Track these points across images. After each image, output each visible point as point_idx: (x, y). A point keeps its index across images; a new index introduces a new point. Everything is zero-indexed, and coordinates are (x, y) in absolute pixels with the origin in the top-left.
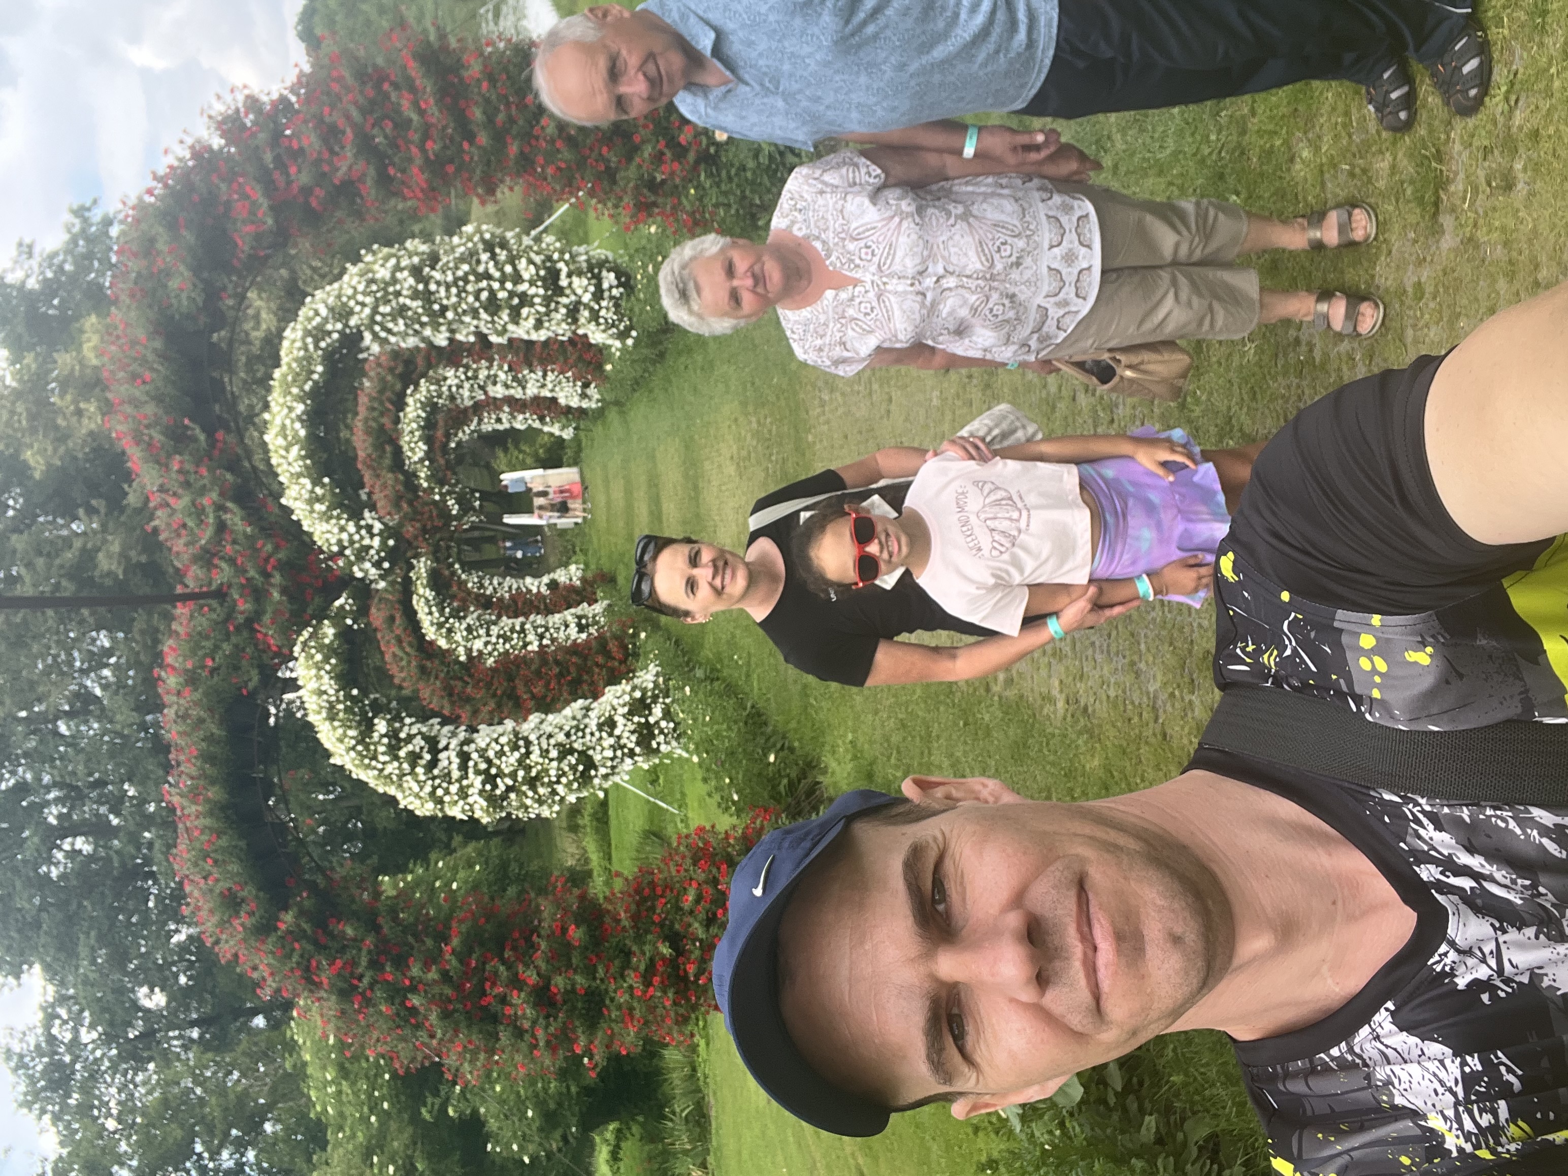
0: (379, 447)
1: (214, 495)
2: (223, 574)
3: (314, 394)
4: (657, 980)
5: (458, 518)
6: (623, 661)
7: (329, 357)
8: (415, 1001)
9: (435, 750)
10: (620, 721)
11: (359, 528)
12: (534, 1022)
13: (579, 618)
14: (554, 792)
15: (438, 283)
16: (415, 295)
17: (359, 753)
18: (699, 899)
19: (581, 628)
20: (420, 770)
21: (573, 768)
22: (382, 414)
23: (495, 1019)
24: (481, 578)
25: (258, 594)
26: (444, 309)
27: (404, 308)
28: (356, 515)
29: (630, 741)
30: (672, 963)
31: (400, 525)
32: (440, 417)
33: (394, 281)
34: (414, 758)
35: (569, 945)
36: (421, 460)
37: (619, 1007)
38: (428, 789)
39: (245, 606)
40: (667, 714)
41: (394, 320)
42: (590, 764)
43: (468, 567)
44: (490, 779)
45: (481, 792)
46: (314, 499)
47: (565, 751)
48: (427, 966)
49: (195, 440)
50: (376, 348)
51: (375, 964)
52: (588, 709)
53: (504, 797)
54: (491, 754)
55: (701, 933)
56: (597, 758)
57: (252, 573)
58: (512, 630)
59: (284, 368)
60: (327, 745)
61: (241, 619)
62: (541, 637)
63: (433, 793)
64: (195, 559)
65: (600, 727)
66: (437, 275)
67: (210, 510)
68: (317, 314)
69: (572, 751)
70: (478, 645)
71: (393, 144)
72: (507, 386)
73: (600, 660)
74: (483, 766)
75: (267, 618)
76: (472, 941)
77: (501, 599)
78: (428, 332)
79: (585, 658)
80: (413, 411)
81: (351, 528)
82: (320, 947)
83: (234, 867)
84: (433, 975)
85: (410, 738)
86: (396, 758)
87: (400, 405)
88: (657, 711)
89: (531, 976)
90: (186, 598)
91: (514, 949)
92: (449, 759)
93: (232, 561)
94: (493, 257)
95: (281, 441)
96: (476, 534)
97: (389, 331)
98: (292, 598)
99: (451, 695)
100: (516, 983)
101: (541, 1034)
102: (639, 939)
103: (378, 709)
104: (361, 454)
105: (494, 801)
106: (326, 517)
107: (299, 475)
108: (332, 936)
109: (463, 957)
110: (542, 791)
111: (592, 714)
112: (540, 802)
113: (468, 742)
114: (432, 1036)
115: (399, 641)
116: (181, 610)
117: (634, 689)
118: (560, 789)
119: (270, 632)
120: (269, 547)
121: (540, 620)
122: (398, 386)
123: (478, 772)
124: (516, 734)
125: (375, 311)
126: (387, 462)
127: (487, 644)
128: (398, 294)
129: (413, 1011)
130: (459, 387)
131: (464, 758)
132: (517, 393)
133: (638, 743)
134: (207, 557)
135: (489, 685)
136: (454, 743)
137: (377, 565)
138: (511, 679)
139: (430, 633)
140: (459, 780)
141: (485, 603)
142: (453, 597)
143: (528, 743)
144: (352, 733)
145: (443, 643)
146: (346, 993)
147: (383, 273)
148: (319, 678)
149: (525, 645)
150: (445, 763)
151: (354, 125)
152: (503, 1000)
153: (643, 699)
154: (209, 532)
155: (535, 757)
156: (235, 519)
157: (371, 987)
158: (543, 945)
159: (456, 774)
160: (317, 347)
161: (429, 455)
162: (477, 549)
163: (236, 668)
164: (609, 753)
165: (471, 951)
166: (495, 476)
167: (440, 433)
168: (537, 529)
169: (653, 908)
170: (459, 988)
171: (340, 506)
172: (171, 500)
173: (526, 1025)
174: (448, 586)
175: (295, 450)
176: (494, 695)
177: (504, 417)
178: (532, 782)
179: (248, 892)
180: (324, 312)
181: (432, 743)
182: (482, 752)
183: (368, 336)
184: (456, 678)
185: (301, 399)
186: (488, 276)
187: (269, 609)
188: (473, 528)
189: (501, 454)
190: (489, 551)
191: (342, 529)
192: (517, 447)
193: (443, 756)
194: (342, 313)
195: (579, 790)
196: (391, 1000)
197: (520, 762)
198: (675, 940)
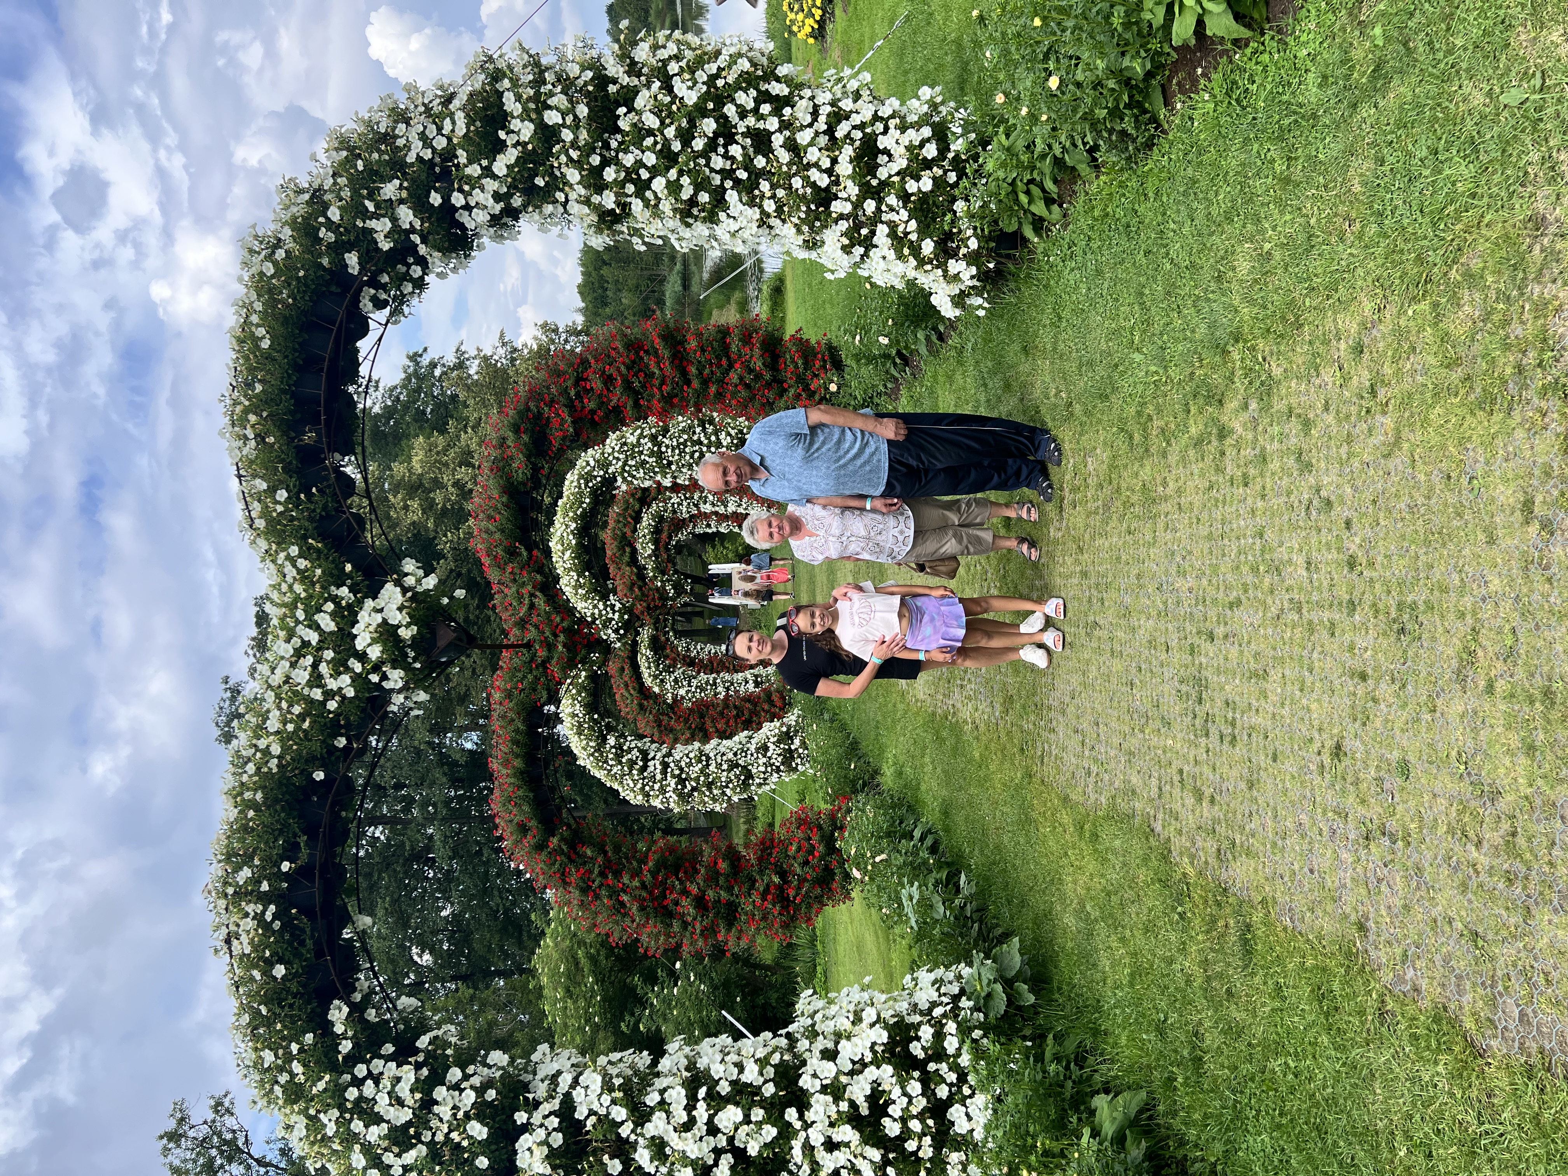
0: (622, 549)
1: (530, 588)
2: (532, 634)
3: (583, 516)
4: (770, 897)
5: (673, 599)
6: (782, 709)
7: (594, 493)
8: (625, 898)
9: (646, 760)
10: (772, 747)
11: (606, 606)
12: (695, 919)
13: (756, 676)
14: (724, 793)
15: (667, 447)
16: (652, 454)
17: (596, 758)
18: (799, 849)
19: (757, 684)
20: (635, 772)
21: (737, 777)
22: (625, 525)
23: (670, 915)
24: (688, 644)
25: (550, 647)
26: (670, 463)
27: (644, 462)
28: (604, 597)
29: (777, 761)
30: (780, 888)
31: (633, 605)
32: (666, 526)
33: (639, 444)
34: (632, 763)
35: (718, 873)
36: (650, 556)
37: (746, 914)
38: (639, 786)
39: (542, 653)
40: (803, 744)
41: (637, 470)
42: (749, 776)
43: (679, 634)
44: (682, 781)
45: (674, 791)
46: (579, 586)
47: (733, 765)
48: (632, 877)
49: (520, 555)
50: (624, 487)
51: (602, 874)
52: (751, 737)
53: (690, 795)
54: (683, 764)
55: (798, 871)
56: (754, 771)
57: (547, 634)
58: (707, 683)
59: (565, 499)
60: (575, 751)
61: (539, 660)
62: (728, 689)
63: (642, 789)
64: (516, 624)
65: (757, 750)
66: (667, 441)
67: (526, 596)
68: (588, 464)
69: (737, 765)
70: (682, 692)
71: (644, 386)
72: (713, 505)
73: (766, 707)
74: (677, 772)
75: (554, 662)
76: (661, 864)
77: (701, 661)
78: (658, 477)
79: (755, 705)
80: (647, 521)
81: (601, 606)
82: (572, 861)
83: (526, 808)
84: (636, 883)
85: (630, 750)
86: (620, 763)
87: (638, 519)
88: (797, 742)
89: (694, 889)
90: (508, 647)
91: (685, 873)
92: (655, 766)
93: (536, 627)
94: (704, 429)
95: (560, 547)
96: (689, 609)
97: (634, 477)
98: (568, 650)
99: (659, 726)
100: (685, 892)
101: (698, 927)
102: (761, 872)
103: (610, 729)
104: (609, 553)
105: (683, 797)
106: (585, 598)
107: (570, 569)
108: (579, 856)
109: (654, 874)
110: (715, 792)
111: (753, 741)
112: (715, 800)
113: (669, 754)
114: (633, 921)
115: (627, 686)
116: (505, 654)
117: (782, 725)
118: (728, 792)
119: (555, 668)
120: (558, 619)
121: (727, 677)
122: (637, 506)
123: (673, 776)
124: (701, 752)
125: (625, 463)
126: (626, 559)
127: (688, 692)
128: (641, 453)
129: (622, 904)
130: (679, 504)
131: (665, 765)
132: (721, 510)
133: (783, 763)
134: (522, 623)
135: (687, 720)
136: (659, 755)
137: (616, 631)
138: (702, 717)
139: (648, 681)
140: (661, 781)
141: (690, 662)
142: (666, 657)
143: (708, 758)
144: (592, 744)
145: (656, 690)
146: (585, 890)
147: (632, 439)
148: (573, 705)
149: (716, 694)
150: (651, 769)
151: (622, 376)
152: (677, 903)
153: (787, 733)
154: (525, 609)
155: (712, 768)
156: (540, 602)
157: (600, 887)
158: (703, 871)
159: (659, 777)
160: (586, 486)
161: (656, 553)
162: (689, 621)
163: (534, 690)
164: (762, 769)
165: (659, 871)
166: (705, 565)
167: (665, 535)
168: (735, 608)
169: (770, 854)
170: (651, 893)
171: (595, 590)
172: (506, 590)
173: (690, 919)
174: (664, 648)
175: (568, 553)
176: (690, 728)
177: (713, 524)
178: (709, 785)
179: (533, 823)
180: (592, 463)
181: (644, 754)
182: (677, 763)
183: (619, 479)
184: (663, 714)
185: (574, 520)
186: (700, 443)
187: (556, 656)
188: (686, 604)
189: (709, 549)
190: (699, 623)
191: (595, 607)
192: (722, 544)
193: (651, 763)
194: (604, 464)
195: (740, 793)
196: (610, 897)
197: (702, 771)
198: (783, 874)
